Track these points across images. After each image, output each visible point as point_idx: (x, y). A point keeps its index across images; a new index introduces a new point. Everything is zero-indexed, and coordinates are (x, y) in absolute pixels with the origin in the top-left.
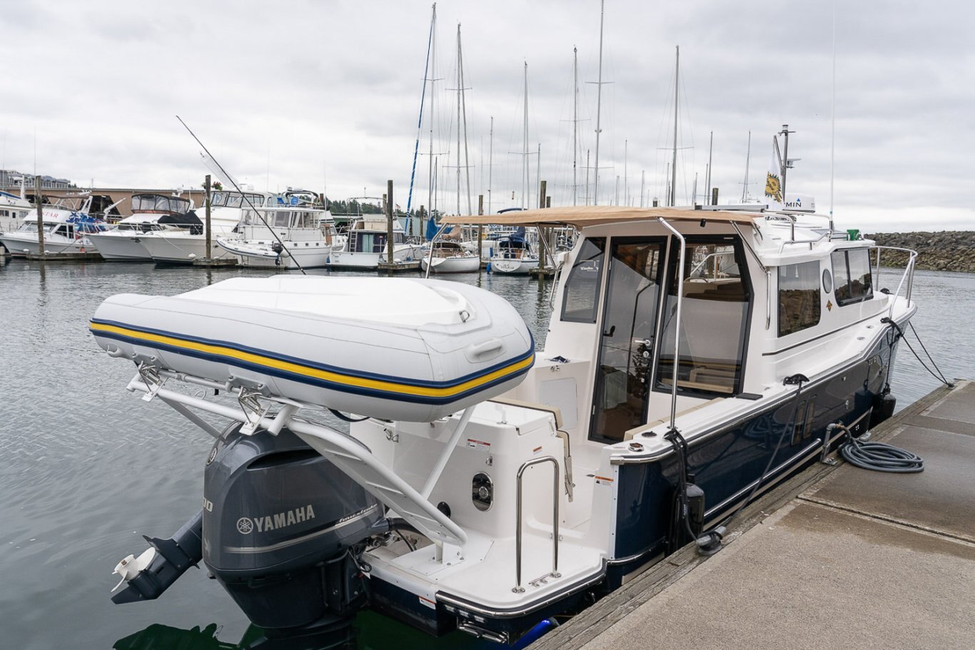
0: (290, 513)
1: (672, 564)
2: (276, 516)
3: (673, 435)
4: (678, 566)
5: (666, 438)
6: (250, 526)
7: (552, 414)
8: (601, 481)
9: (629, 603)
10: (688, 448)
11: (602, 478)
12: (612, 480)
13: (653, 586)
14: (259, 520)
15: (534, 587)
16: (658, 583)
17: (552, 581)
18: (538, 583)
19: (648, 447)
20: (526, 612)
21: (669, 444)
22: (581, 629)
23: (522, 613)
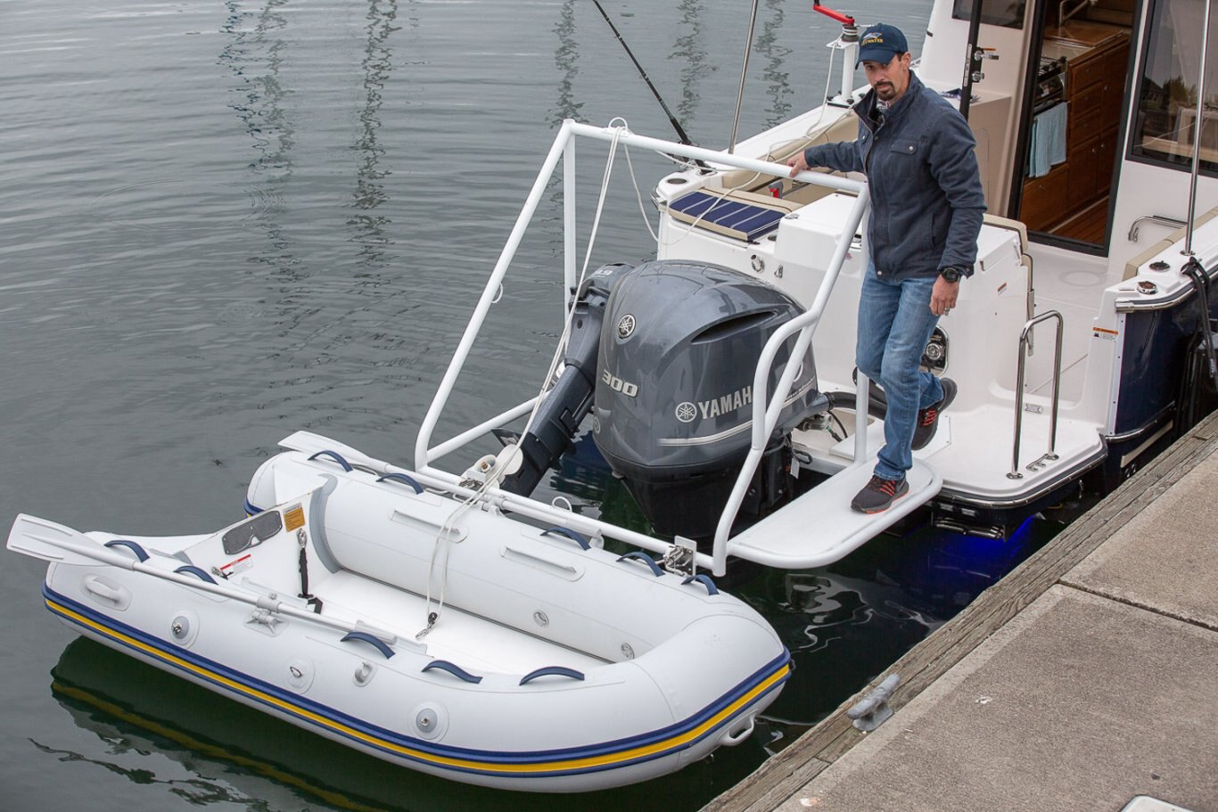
0: (737, 393)
1: (1198, 438)
2: (723, 399)
3: (1192, 267)
4: (1206, 440)
5: (1184, 273)
6: (693, 412)
7: (1017, 233)
8: (1100, 333)
9: (1158, 484)
10: (1210, 284)
11: (1103, 330)
12: (1117, 333)
13: (1181, 465)
14: (704, 405)
15: (1032, 472)
16: (1186, 461)
17: (1050, 464)
18: (1036, 467)
19: (1162, 288)
20: (1029, 500)
21: (1188, 280)
22: (1113, 513)
23: (1024, 502)
